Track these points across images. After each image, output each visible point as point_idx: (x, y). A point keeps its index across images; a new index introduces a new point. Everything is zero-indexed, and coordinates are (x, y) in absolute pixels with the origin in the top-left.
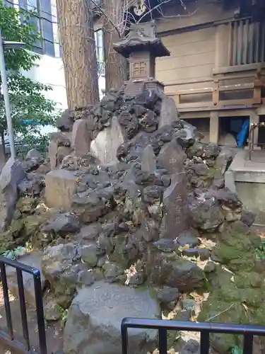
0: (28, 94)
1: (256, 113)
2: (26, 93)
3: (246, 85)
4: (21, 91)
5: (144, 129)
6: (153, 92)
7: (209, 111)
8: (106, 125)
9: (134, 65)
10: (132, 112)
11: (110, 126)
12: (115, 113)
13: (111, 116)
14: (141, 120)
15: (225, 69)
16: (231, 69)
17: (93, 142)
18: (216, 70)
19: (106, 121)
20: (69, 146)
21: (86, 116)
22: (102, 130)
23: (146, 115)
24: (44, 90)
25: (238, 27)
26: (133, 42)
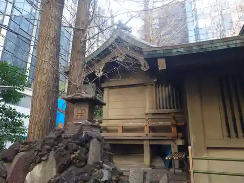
0: (10, 120)
1: (175, 143)
2: (9, 119)
3: (166, 123)
4: (5, 118)
5: (74, 164)
6: (86, 133)
7: (143, 140)
8: (42, 159)
9: (77, 111)
10: (67, 148)
11: (46, 160)
12: (53, 149)
13: (49, 150)
14: (73, 156)
15: (153, 111)
16: (157, 111)
17: (29, 173)
18: (147, 111)
19: (43, 156)
20: (5, 178)
21: (29, 149)
22: (39, 162)
23: (78, 151)
24: (24, 118)
25: (159, 87)
26: (76, 96)
